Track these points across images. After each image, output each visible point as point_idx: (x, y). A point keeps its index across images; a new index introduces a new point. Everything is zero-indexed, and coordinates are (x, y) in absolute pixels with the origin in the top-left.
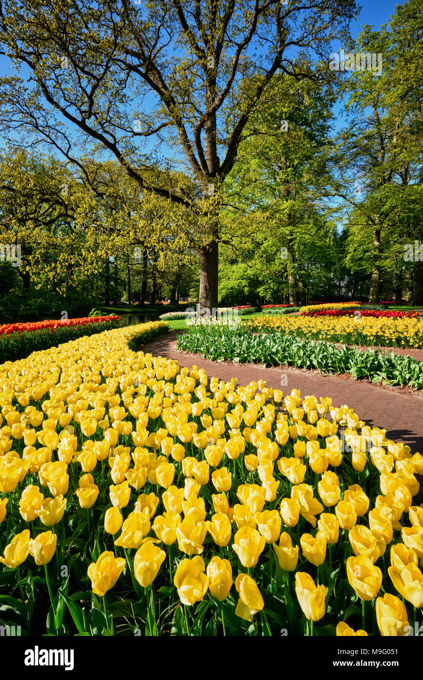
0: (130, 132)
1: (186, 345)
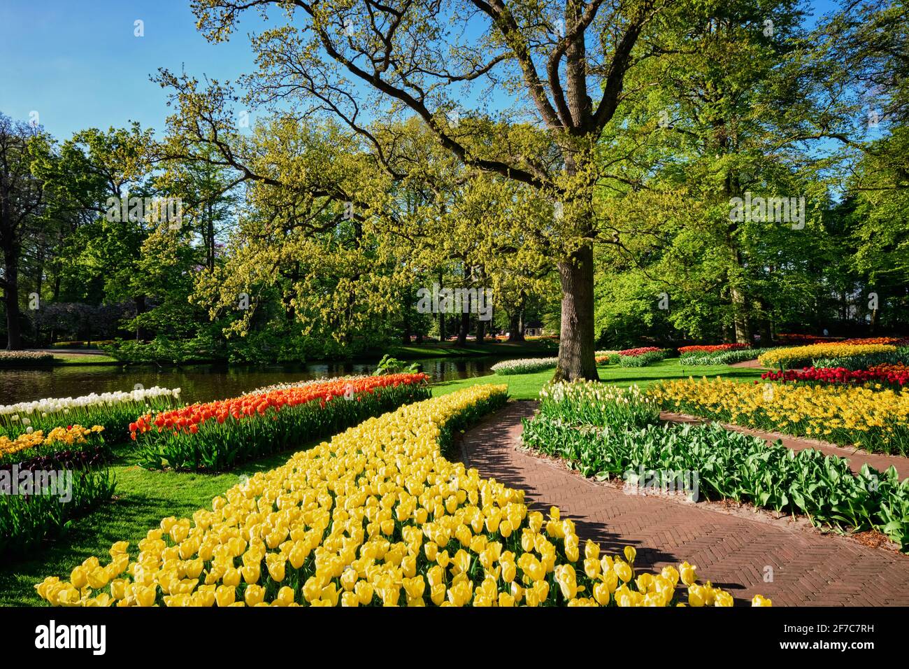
0: (445, 76)
1: (538, 441)
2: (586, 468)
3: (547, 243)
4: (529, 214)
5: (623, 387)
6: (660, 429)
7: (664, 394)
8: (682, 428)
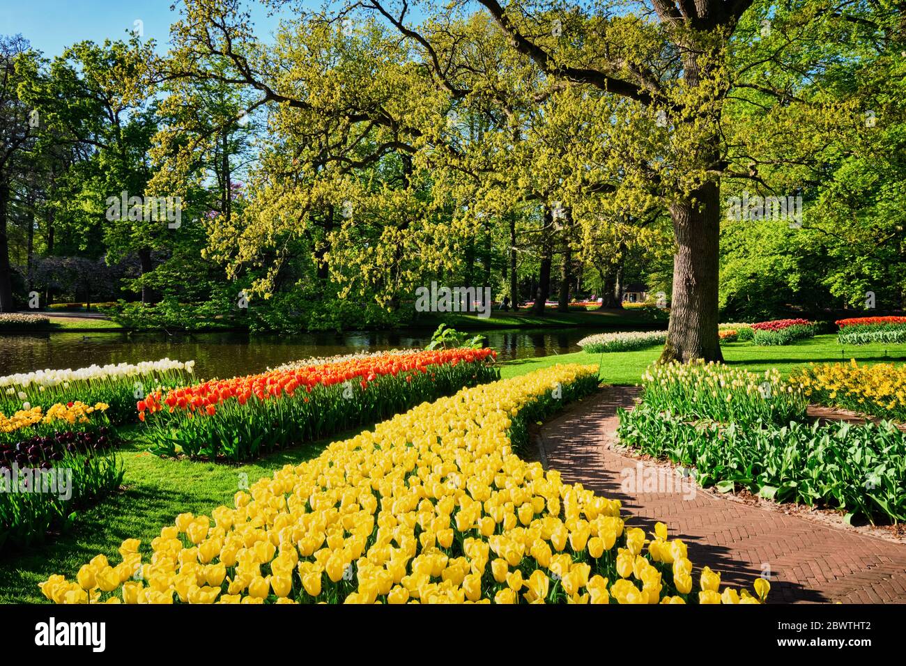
1: (639, 438)
2: (703, 476)
3: (657, 179)
4: (633, 140)
5: (757, 371)
6: (807, 428)
7: (814, 382)
8: (839, 428)
